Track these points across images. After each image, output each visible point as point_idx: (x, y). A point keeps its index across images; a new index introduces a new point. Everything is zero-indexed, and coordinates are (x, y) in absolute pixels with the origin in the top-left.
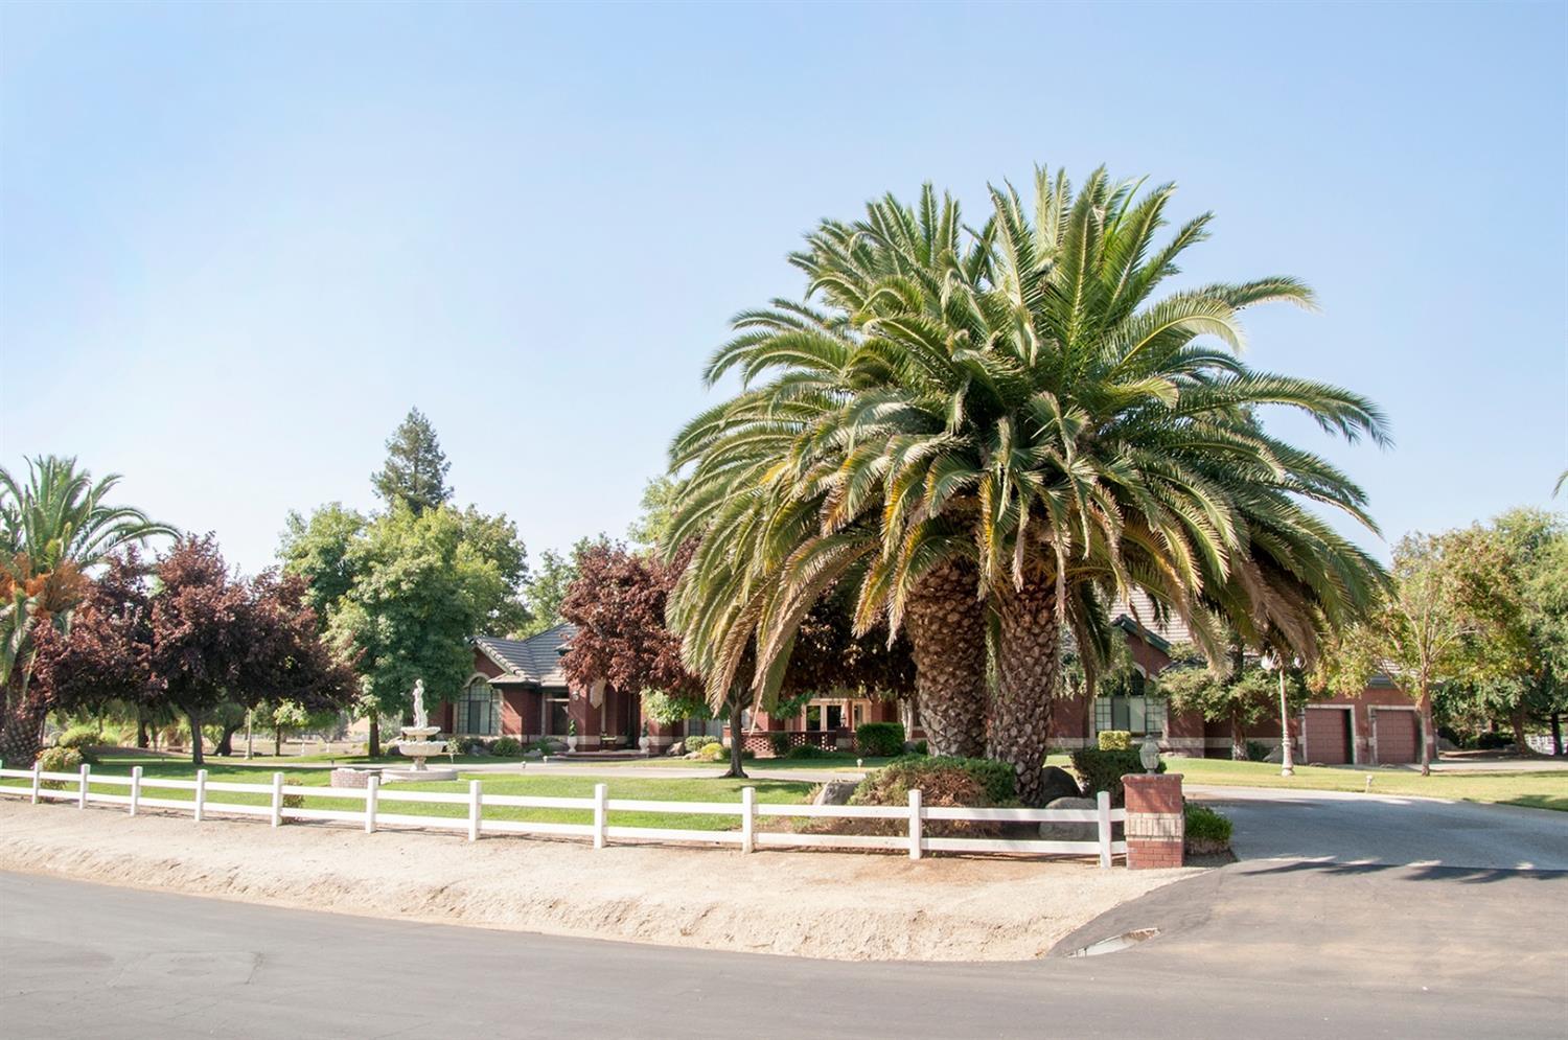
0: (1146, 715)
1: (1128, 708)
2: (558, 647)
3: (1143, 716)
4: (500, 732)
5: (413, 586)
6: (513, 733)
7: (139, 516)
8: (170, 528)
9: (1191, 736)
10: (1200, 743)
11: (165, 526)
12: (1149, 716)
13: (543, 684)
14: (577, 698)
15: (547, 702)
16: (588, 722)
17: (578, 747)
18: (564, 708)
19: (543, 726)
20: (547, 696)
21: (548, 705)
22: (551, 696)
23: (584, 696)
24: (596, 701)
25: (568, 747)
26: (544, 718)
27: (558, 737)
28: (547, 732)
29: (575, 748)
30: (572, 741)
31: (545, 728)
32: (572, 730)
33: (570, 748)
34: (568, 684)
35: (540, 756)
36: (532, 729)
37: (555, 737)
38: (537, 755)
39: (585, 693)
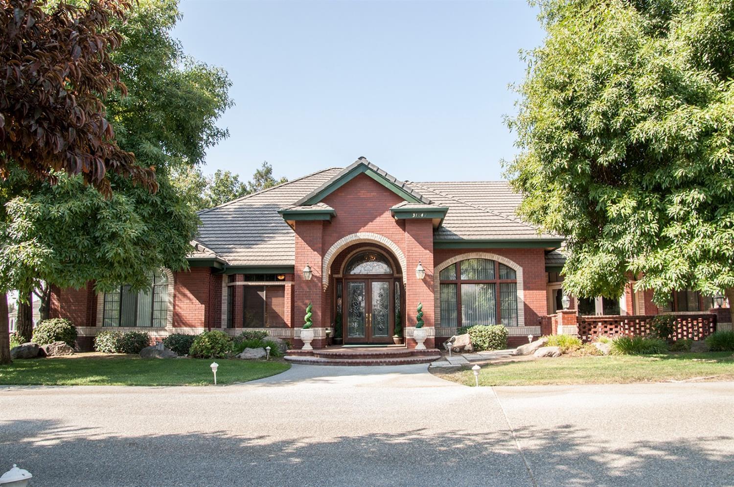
4: (168, 323)
6: (190, 326)
13: (231, 263)
14: (308, 277)
15: (229, 287)
16: (322, 313)
17: (314, 343)
18: (259, 293)
19: (224, 317)
20: (232, 278)
21: (232, 289)
22: (242, 277)
23: (318, 274)
24: (326, 281)
25: (300, 343)
26: (225, 307)
27: (262, 330)
28: (232, 324)
29: (311, 344)
30: (307, 334)
31: (229, 320)
32: (308, 320)
33: (303, 344)
34: (293, 263)
35: (263, 357)
36: (211, 321)
37: (257, 330)
38: (260, 356)
39: (320, 272)
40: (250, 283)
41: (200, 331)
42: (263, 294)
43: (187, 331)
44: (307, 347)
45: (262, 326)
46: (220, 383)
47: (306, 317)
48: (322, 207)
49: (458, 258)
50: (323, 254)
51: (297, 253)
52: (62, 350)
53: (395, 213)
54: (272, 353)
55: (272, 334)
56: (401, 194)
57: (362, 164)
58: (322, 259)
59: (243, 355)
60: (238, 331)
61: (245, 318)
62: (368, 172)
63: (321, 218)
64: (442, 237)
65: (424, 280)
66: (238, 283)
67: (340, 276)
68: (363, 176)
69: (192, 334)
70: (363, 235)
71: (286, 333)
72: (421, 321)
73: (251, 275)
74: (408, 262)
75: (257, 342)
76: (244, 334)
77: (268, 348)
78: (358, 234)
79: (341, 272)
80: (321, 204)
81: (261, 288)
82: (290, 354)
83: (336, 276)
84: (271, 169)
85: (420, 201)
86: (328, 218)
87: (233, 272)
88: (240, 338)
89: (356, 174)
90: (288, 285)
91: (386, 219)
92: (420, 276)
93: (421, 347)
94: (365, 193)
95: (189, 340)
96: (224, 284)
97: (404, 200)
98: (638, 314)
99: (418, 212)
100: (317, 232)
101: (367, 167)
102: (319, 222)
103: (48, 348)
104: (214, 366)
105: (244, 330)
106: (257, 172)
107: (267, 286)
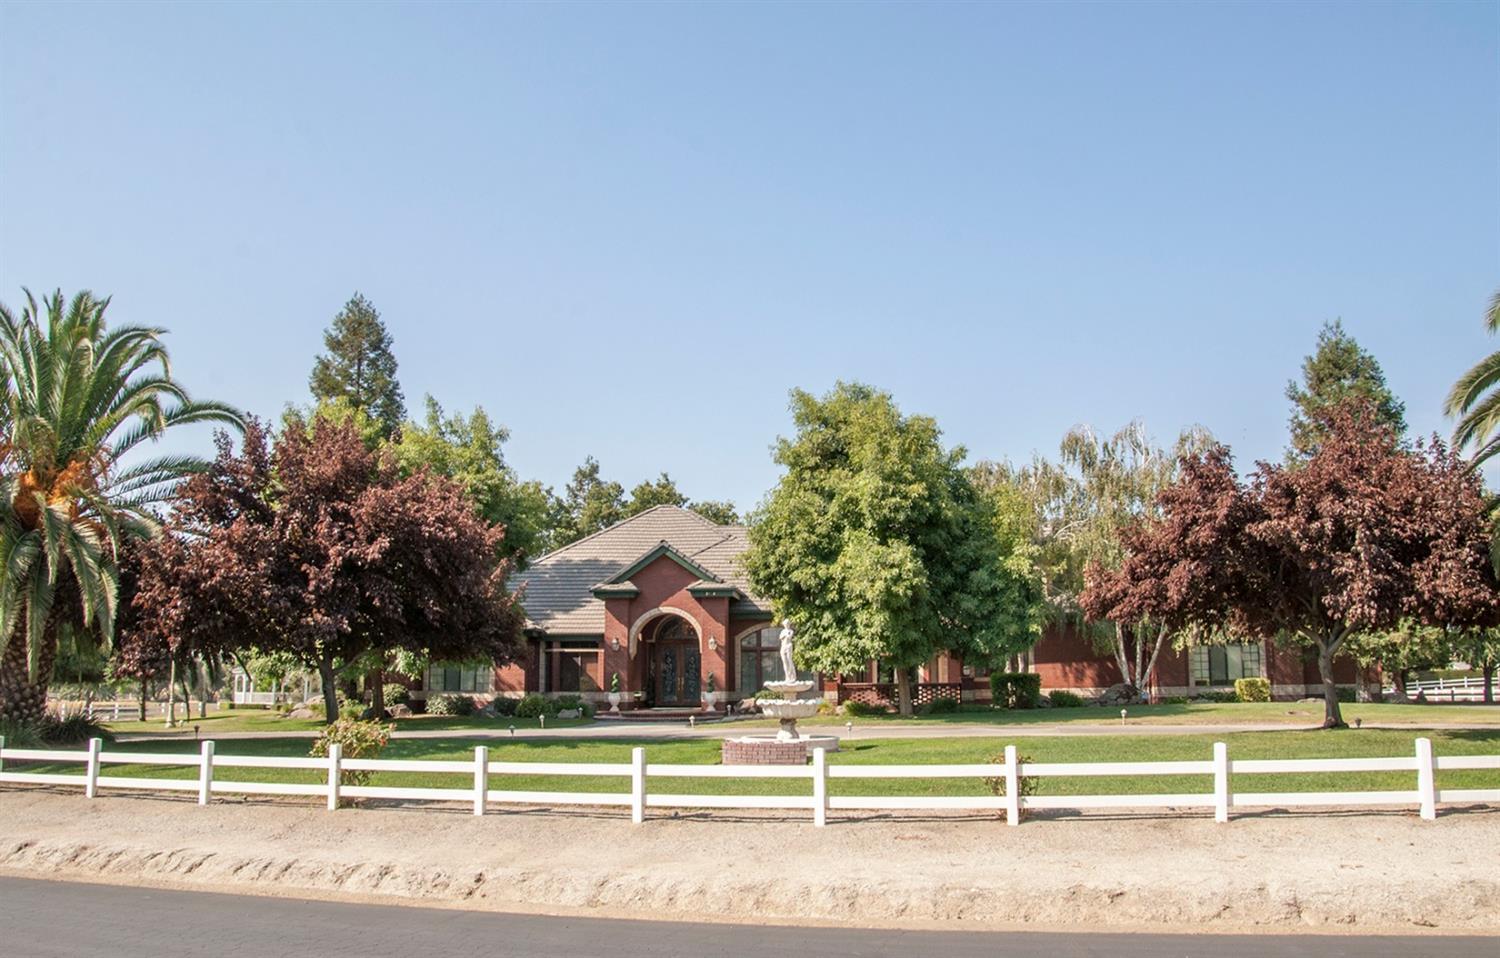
0: (1243, 662)
1: (1226, 655)
2: (592, 588)
3: (1240, 663)
4: (491, 687)
5: (481, 507)
6: (512, 688)
7: (176, 393)
8: (233, 412)
9: (1292, 683)
10: (1300, 689)
11: (227, 410)
12: (1246, 664)
13: (548, 632)
14: (616, 648)
15: (547, 653)
16: (629, 676)
17: (621, 705)
18: (575, 659)
19: (542, 681)
20: (549, 645)
21: (549, 656)
22: (558, 645)
23: (625, 645)
24: (633, 651)
25: (609, 705)
26: (542, 672)
27: (577, 694)
28: (549, 688)
29: (618, 706)
30: (614, 698)
31: (546, 684)
32: (615, 685)
33: (611, 706)
34: (603, 631)
35: (577, 717)
36: (531, 685)
37: (572, 694)
38: (572, 716)
39: (626, 641)
40: (566, 650)
41: (522, 694)
42: (579, 660)
43: (508, 695)
44: (615, 709)
45: (578, 690)
46: (545, 728)
47: (614, 683)
48: (628, 586)
49: (758, 627)
50: (629, 626)
51: (607, 626)
52: (404, 711)
53: (693, 591)
54: (584, 714)
55: (585, 697)
56: (697, 574)
57: (663, 547)
58: (629, 631)
59: (560, 715)
60: (556, 695)
61: (561, 680)
62: (668, 554)
63: (627, 596)
64: (741, 608)
65: (717, 650)
66: (555, 650)
67: (653, 641)
68: (664, 557)
69: (514, 697)
70: (665, 609)
71: (598, 697)
72: (713, 686)
73: (568, 643)
74: (703, 630)
75: (572, 704)
76: (561, 697)
77: (581, 709)
78: (661, 608)
79: (654, 637)
80: (627, 582)
81: (577, 655)
82: (599, 714)
83: (649, 641)
84: (597, 467)
85: (713, 579)
86: (633, 596)
87: (550, 640)
88: (557, 701)
89: (658, 555)
90: (601, 651)
91: (684, 594)
92: (712, 647)
93: (711, 709)
94: (666, 571)
95: (513, 703)
96: (541, 651)
97: (699, 579)
98: (940, 681)
99: (711, 591)
100: (624, 608)
101: (667, 549)
102: (626, 599)
103: (392, 711)
104: (542, 717)
105: (561, 693)
106: (577, 470)
107: (582, 653)
